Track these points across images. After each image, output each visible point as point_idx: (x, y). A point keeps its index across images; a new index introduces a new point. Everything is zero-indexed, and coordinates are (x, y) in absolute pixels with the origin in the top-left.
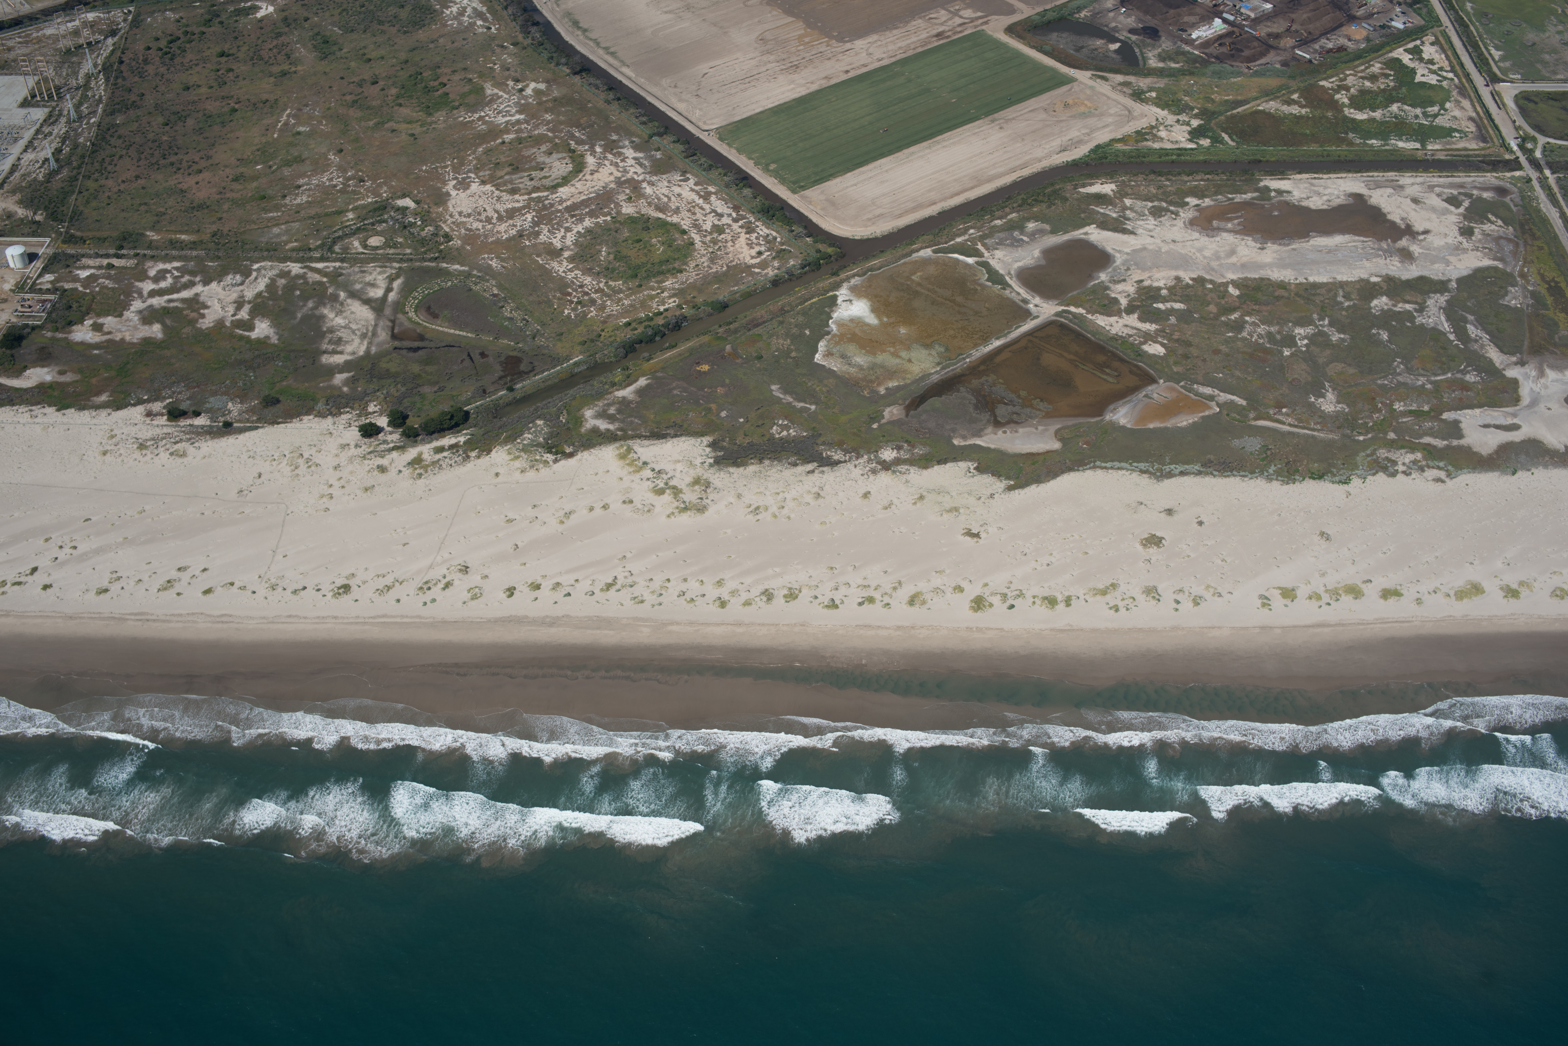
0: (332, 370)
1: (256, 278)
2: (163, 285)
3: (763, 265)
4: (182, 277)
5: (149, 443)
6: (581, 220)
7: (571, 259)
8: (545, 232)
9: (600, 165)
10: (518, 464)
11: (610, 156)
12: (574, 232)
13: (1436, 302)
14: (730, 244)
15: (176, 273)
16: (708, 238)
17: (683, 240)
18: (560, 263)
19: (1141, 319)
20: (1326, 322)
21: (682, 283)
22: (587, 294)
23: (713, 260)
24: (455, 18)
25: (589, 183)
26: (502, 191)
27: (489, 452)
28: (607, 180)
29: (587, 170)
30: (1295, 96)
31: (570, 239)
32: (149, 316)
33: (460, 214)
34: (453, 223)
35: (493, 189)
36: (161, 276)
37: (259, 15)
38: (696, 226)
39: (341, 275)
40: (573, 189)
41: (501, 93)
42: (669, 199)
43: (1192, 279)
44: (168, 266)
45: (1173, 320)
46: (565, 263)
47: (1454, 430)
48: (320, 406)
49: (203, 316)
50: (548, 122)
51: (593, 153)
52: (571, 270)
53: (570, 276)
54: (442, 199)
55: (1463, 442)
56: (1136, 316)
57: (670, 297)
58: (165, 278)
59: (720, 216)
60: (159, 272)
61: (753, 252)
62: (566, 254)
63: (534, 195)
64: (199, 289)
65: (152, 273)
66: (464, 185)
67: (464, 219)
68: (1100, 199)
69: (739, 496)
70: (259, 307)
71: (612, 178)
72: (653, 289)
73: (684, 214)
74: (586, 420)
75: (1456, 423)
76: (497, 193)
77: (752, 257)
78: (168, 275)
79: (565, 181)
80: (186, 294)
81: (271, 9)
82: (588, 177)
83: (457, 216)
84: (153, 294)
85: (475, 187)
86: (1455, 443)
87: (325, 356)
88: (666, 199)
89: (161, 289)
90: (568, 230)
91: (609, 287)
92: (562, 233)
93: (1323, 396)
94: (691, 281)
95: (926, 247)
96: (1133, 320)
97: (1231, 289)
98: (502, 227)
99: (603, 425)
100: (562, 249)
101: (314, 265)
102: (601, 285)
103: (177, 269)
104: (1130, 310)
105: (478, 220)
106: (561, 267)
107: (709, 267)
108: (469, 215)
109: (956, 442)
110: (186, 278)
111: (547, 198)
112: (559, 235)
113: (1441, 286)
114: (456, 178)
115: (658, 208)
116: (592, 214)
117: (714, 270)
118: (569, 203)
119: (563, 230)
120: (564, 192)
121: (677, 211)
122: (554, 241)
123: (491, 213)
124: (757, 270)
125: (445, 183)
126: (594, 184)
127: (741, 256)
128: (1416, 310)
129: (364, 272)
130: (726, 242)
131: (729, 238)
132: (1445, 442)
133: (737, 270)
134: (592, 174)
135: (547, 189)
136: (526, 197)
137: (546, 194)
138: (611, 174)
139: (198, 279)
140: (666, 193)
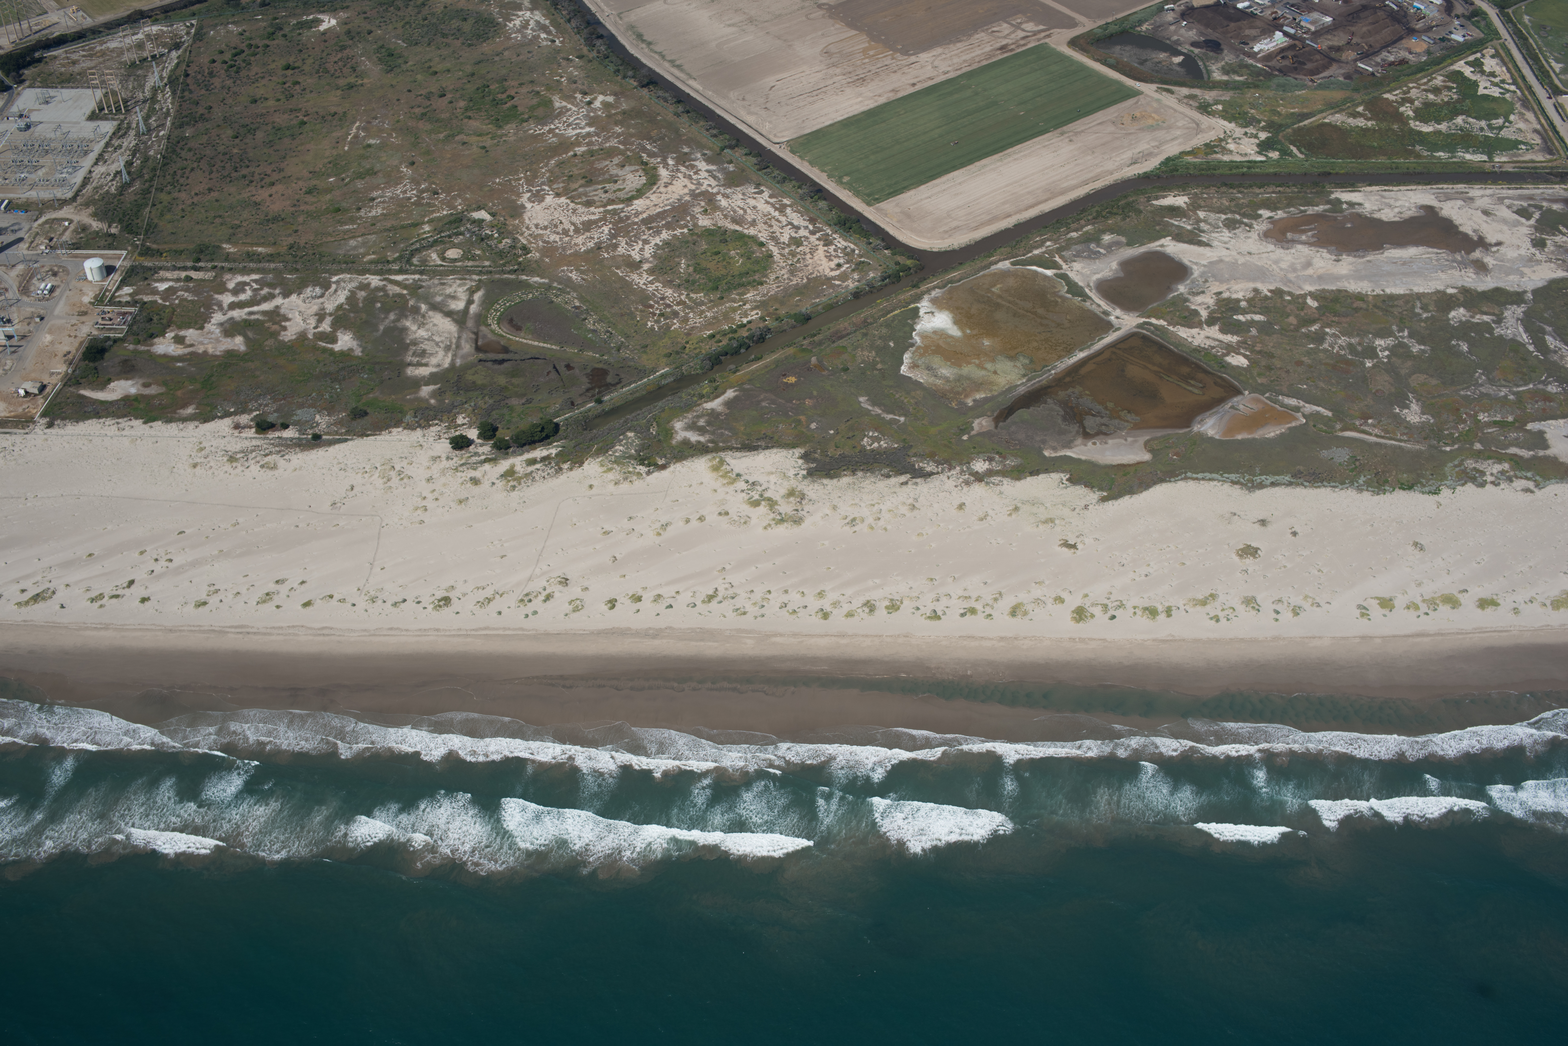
0: (417, 383)
1: (336, 291)
2: (243, 297)
3: (843, 277)
4: (261, 289)
5: (239, 456)
6: (658, 233)
7: (651, 272)
8: (623, 244)
9: (673, 177)
10: (611, 476)
11: (683, 169)
12: (652, 244)
13: (1513, 313)
14: (808, 256)
15: (255, 286)
16: (787, 250)
17: (762, 252)
18: (640, 275)
19: (1222, 331)
20: (1406, 333)
21: (764, 295)
22: (669, 306)
23: (793, 272)
24: (519, 31)
25: (663, 196)
26: (577, 204)
27: (581, 464)
28: (682, 192)
29: (661, 183)
30: (1360, 109)
31: (648, 251)
32: (231, 329)
33: (537, 226)
34: (530, 235)
35: (568, 201)
36: (240, 288)
37: (323, 27)
38: (774, 238)
39: (421, 287)
40: (648, 202)
41: (569, 106)
42: (745, 211)
43: (1270, 291)
44: (246, 279)
45: (1254, 331)
46: (645, 276)
47: (1540, 440)
48: (408, 418)
49: (285, 329)
50: (619, 135)
51: (666, 165)
52: (651, 283)
53: (651, 288)
54: (517, 211)
55: (1548, 452)
56: (1217, 327)
57: (752, 309)
58: (244, 291)
59: (797, 228)
60: (238, 284)
61: (833, 264)
62: (646, 266)
63: (610, 208)
64: (279, 301)
65: (231, 285)
66: (538, 197)
67: (541, 232)
68: (1173, 211)
69: (835, 508)
70: (341, 320)
71: (686, 191)
72: (734, 301)
73: (761, 226)
74: (676, 432)
75: (1541, 433)
76: (572, 205)
77: (832, 270)
78: (247, 288)
79: (640, 193)
80: (266, 306)
81: (333, 22)
82: (662, 189)
83: (534, 229)
84: (233, 306)
85: (549, 199)
86: (1541, 453)
87: (410, 368)
88: (741, 212)
89: (241, 301)
90: (645, 242)
91: (690, 299)
92: (640, 246)
93: (1408, 407)
94: (772, 293)
95: (1005, 259)
96: (1214, 332)
97: (1309, 301)
98: (580, 240)
99: (694, 437)
100: (641, 262)
101: (393, 277)
102: (683, 297)
103: (255, 281)
104: (1211, 322)
105: (555, 232)
106: (641, 279)
107: (789, 279)
108: (546, 228)
109: (1047, 453)
110: (266, 291)
111: (622, 210)
112: (637, 248)
113: (1517, 298)
114: (530, 191)
115: (735, 221)
116: (668, 226)
117: (794, 282)
118: (645, 215)
119: (640, 243)
120: (639, 204)
121: (753, 223)
122: (633, 253)
123: (567, 225)
124: (837, 283)
125: (519, 195)
126: (668, 196)
127: (820, 268)
128: (1494, 322)
129: (444, 284)
130: (805, 254)
131: (807, 250)
132: (1531, 453)
133: (817, 283)
134: (666, 187)
135: (622, 201)
136: (602, 209)
137: (621, 206)
138: (685, 186)
139: (277, 291)
140: (742, 205)
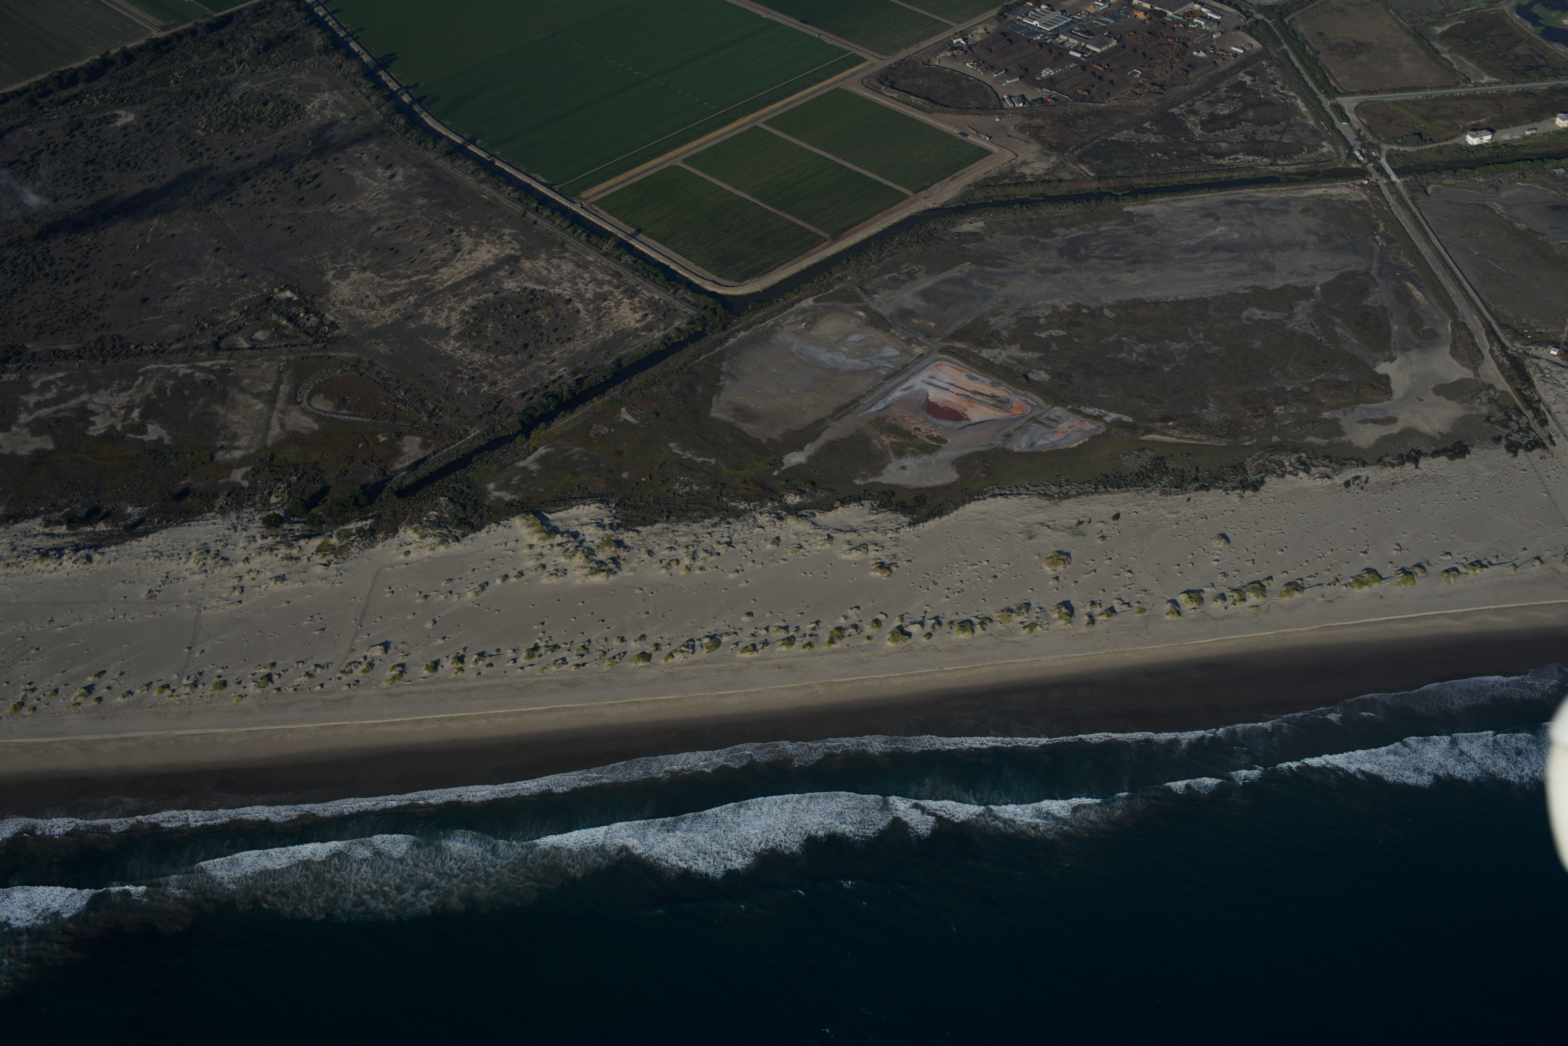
0: (230, 466)
1: (143, 382)
2: (48, 396)
3: (650, 328)
4: (68, 386)
5: (51, 553)
6: (464, 299)
7: (461, 336)
8: (429, 313)
9: (477, 244)
10: (427, 541)
11: (485, 235)
12: (459, 311)
13: (1303, 308)
14: (614, 310)
15: (61, 384)
16: (592, 306)
17: (568, 310)
18: (447, 343)
19: (1024, 349)
20: (1201, 335)
21: (572, 352)
22: (477, 370)
23: (599, 327)
24: (317, 113)
25: (467, 262)
26: (382, 277)
27: (396, 531)
28: (486, 258)
29: (465, 249)
30: (1147, 125)
31: (455, 317)
32: (38, 428)
33: (342, 303)
34: (337, 311)
35: (373, 275)
36: (45, 387)
37: (120, 123)
38: (580, 295)
39: (230, 371)
40: (453, 270)
41: (370, 182)
42: (549, 271)
43: (1069, 306)
44: (51, 377)
45: (1054, 347)
46: (452, 342)
47: (1335, 428)
48: (221, 501)
49: (93, 423)
50: (421, 207)
51: (469, 233)
52: (459, 349)
53: (459, 353)
54: (324, 289)
55: (1343, 439)
56: (1018, 346)
57: (560, 367)
58: (50, 390)
59: (601, 283)
60: (43, 384)
61: (638, 316)
62: (454, 332)
63: (415, 279)
64: (84, 397)
65: (36, 385)
66: (343, 275)
67: (347, 307)
68: (975, 236)
69: (650, 553)
70: (150, 411)
71: (490, 256)
72: (542, 359)
73: (566, 285)
74: (490, 493)
75: (1334, 422)
76: (377, 279)
77: (638, 321)
78: (53, 387)
79: (445, 262)
80: (73, 403)
81: (131, 117)
82: (467, 257)
83: (338, 305)
84: (39, 405)
85: (354, 276)
86: (1336, 440)
87: (221, 453)
88: (545, 272)
89: (46, 400)
90: (451, 309)
91: (499, 361)
92: (446, 313)
93: (1207, 407)
94: (579, 349)
95: (808, 296)
96: (1015, 351)
97: (1107, 312)
98: (386, 312)
99: (507, 496)
100: (448, 328)
101: (200, 364)
102: (491, 361)
103: (61, 379)
104: (1012, 340)
105: (361, 307)
106: (449, 346)
107: (595, 334)
108: (351, 303)
109: (857, 482)
110: (71, 388)
111: (427, 280)
112: (443, 316)
113: (1306, 293)
114: (335, 268)
115: (539, 282)
116: (474, 292)
117: (601, 336)
118: (450, 283)
119: (446, 310)
120: (445, 272)
121: (558, 283)
122: (439, 321)
123: (372, 299)
124: (643, 333)
125: (323, 273)
126: (473, 262)
127: (626, 321)
128: (1285, 318)
129: (252, 366)
130: (610, 308)
131: (612, 304)
132: (1327, 441)
133: (623, 335)
134: (470, 253)
135: (427, 272)
136: (406, 281)
137: (426, 276)
138: (489, 251)
139: (84, 387)
140: (545, 265)
